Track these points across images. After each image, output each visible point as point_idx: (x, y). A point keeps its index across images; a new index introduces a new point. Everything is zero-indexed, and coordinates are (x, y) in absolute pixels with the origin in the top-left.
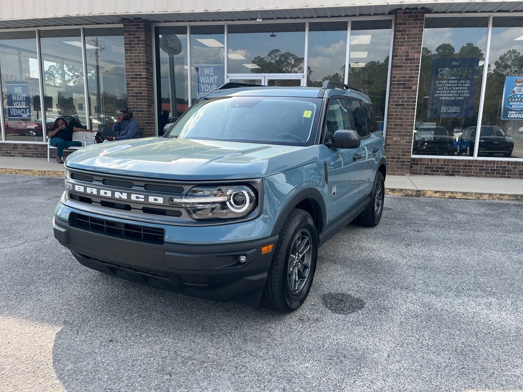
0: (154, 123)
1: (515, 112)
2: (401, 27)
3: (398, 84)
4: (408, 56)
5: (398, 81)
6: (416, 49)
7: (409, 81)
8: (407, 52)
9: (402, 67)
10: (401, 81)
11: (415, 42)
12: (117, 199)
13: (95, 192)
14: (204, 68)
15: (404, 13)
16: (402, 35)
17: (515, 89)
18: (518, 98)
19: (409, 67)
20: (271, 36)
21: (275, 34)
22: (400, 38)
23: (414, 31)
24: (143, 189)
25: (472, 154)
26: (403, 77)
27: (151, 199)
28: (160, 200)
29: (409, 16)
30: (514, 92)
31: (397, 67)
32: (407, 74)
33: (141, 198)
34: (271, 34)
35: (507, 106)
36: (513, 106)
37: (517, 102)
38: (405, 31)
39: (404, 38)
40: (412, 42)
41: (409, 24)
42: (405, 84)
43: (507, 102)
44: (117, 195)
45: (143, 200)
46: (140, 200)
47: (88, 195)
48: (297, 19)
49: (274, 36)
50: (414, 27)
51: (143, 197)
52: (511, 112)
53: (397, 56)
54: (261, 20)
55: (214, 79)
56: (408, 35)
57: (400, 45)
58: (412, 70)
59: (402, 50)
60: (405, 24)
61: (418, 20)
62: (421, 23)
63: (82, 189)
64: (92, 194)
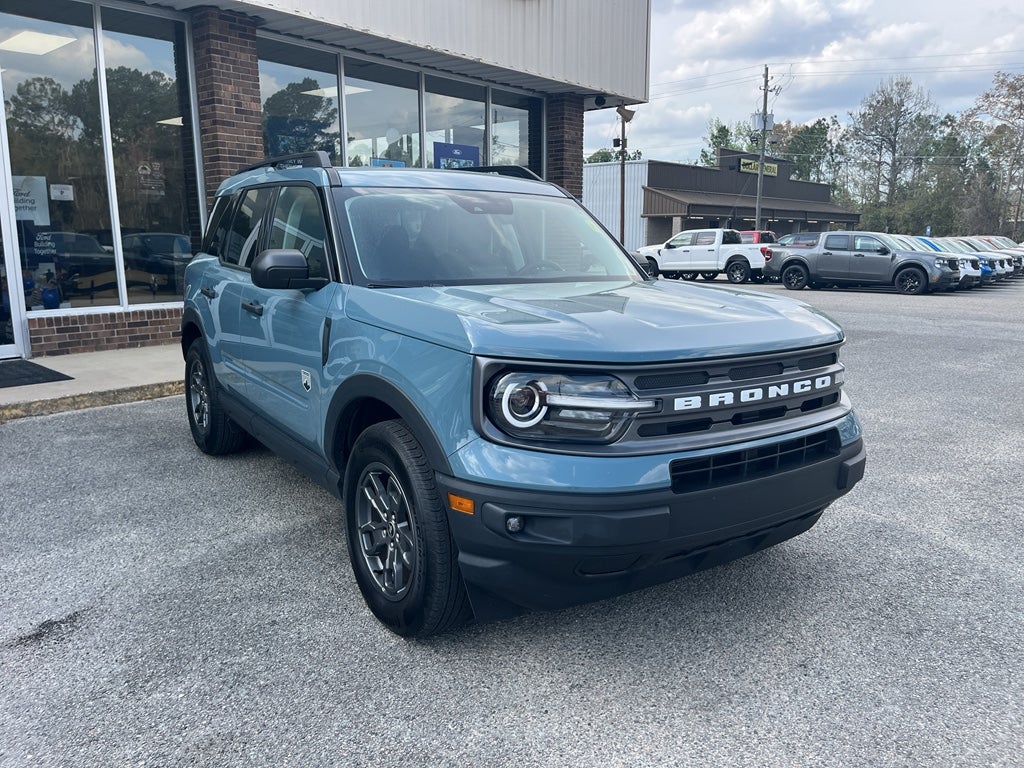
2: (216, 44)
3: (231, 159)
4: (239, 104)
5: (230, 152)
6: (251, 92)
7: (249, 154)
8: (237, 97)
9: (233, 125)
10: (233, 152)
11: (247, 78)
13: (729, 398)
15: (222, 17)
16: (223, 60)
19: (245, 126)
22: (221, 67)
23: (244, 57)
26: (239, 146)
29: (231, 27)
31: (224, 123)
32: (243, 140)
38: (228, 54)
39: (228, 68)
40: (243, 78)
41: (232, 41)
42: (244, 160)
44: (773, 392)
45: (810, 388)
46: (806, 389)
50: (242, 50)
53: (220, 102)
56: (234, 62)
57: (222, 81)
58: (251, 134)
59: (227, 91)
60: (226, 40)
61: (248, 37)
62: (253, 45)
63: (696, 402)
64: (722, 406)
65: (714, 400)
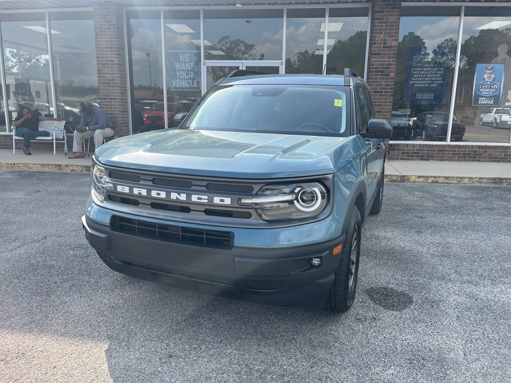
0: (127, 111)
1: (485, 99)
2: (378, 15)
3: (376, 72)
4: (386, 43)
5: (376, 68)
6: (394, 36)
7: (387, 68)
8: (385, 40)
9: (380, 54)
10: (379, 68)
11: (392, 30)
12: (173, 201)
13: (144, 192)
14: (180, 55)
16: (380, 23)
17: (486, 76)
18: (488, 85)
19: (387, 54)
20: (247, 22)
21: (250, 20)
22: (379, 26)
23: (392, 19)
24: (205, 189)
25: (444, 139)
26: (382, 65)
27: (217, 200)
28: (228, 201)
30: (484, 79)
31: (375, 54)
32: (385, 61)
33: (205, 199)
34: (247, 20)
35: (477, 93)
36: (484, 93)
37: (486, 88)
38: (383, 19)
39: (382, 26)
40: (390, 29)
41: (387, 12)
42: (384, 71)
44: (174, 196)
45: (206, 201)
46: (203, 201)
47: (136, 196)
48: (274, 5)
49: (250, 22)
50: (392, 15)
51: (206, 197)
52: (482, 99)
53: (375, 44)
54: (241, 6)
55: (191, 65)
56: (386, 22)
57: (378, 33)
58: (390, 57)
59: (380, 38)
60: (383, 12)
61: (396, 8)
62: (398, 12)
63: (126, 190)
64: (140, 195)
65: (136, 191)
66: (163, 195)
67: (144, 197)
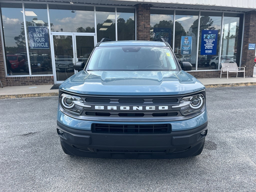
1: (185, 51)
2: (140, 13)
4: (145, 26)
5: (142, 38)
6: (148, 23)
7: (146, 38)
8: (144, 24)
9: (143, 31)
11: (147, 20)
13: (115, 108)
14: (35, 28)
15: (142, 6)
16: (142, 16)
17: (185, 42)
18: (186, 45)
19: (146, 31)
20: (72, 12)
21: (74, 11)
22: (141, 18)
23: (147, 15)
24: (152, 103)
26: (144, 36)
27: (160, 108)
28: (166, 108)
29: (144, 8)
30: (185, 43)
31: (140, 31)
32: (145, 34)
33: (153, 108)
34: (72, 11)
35: (182, 49)
36: (185, 49)
37: (186, 47)
39: (143, 18)
41: (144, 11)
43: (182, 47)
44: (135, 108)
45: (155, 109)
46: (152, 109)
47: (109, 111)
48: (89, 4)
49: (74, 12)
50: (146, 13)
51: (154, 107)
52: (184, 51)
53: (140, 26)
54: (73, 3)
55: (43, 35)
56: (144, 16)
57: (141, 21)
58: (147, 33)
59: (142, 23)
60: (143, 11)
61: (148, 10)
62: (149, 11)
63: (102, 108)
64: (112, 110)
65: (109, 108)
66: (128, 108)
67: (115, 111)
